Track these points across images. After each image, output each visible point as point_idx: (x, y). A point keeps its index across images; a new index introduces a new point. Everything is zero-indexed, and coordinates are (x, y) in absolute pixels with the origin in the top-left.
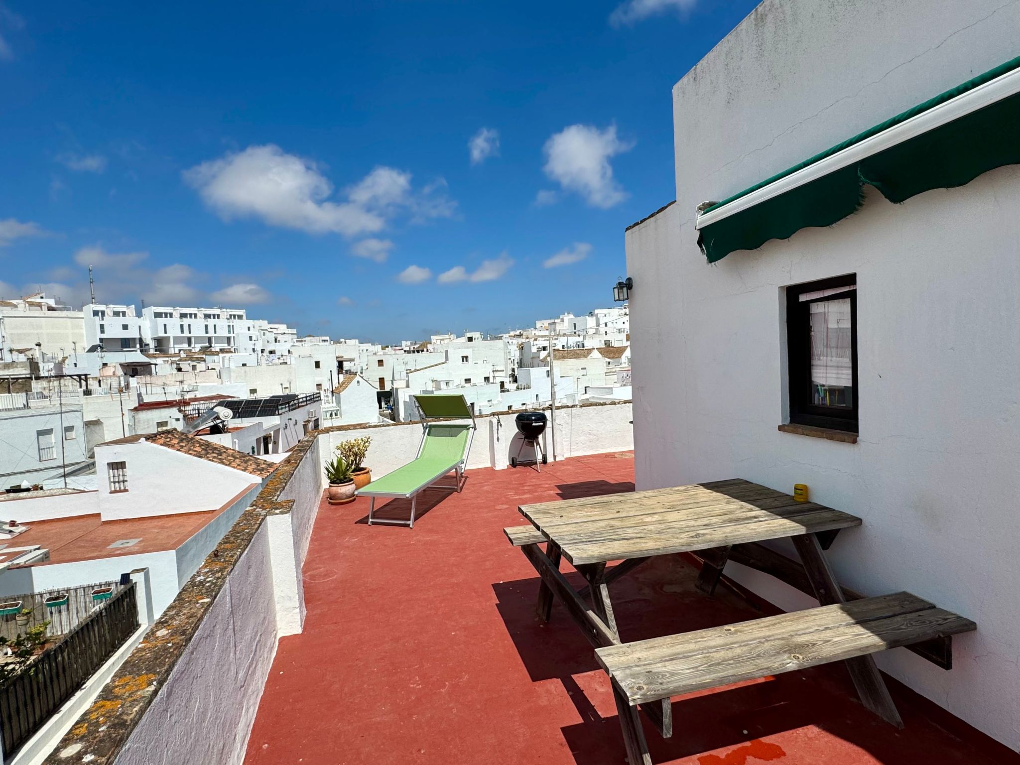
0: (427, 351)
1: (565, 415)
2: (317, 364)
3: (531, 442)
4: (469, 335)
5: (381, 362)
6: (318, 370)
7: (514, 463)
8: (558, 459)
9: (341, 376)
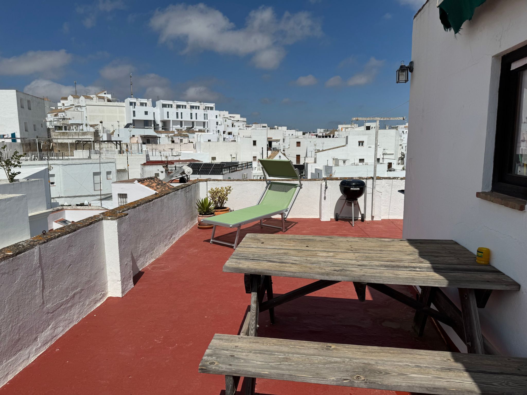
0: (333, 137)
1: (386, 185)
2: (255, 143)
3: (351, 203)
4: (368, 124)
5: (298, 144)
6: (255, 147)
7: (337, 219)
8: (374, 219)
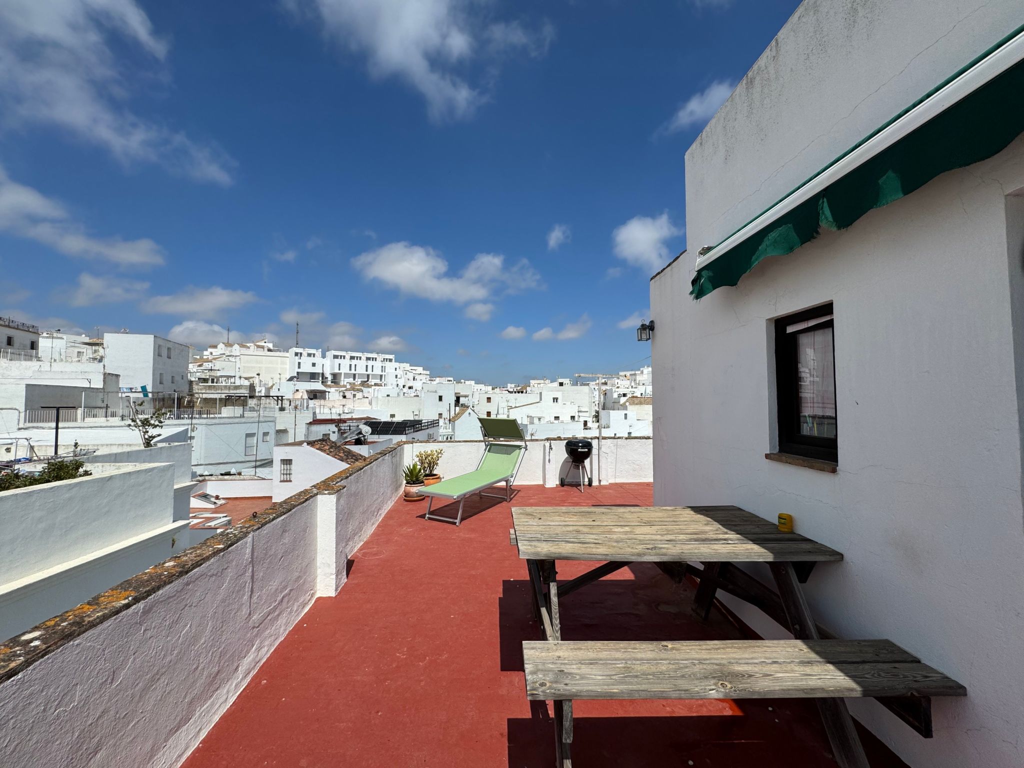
0: (526, 393)
1: (611, 445)
2: (440, 398)
3: (578, 465)
4: (560, 380)
5: (489, 399)
6: (440, 403)
7: (563, 483)
8: (602, 484)
9: (457, 408)
